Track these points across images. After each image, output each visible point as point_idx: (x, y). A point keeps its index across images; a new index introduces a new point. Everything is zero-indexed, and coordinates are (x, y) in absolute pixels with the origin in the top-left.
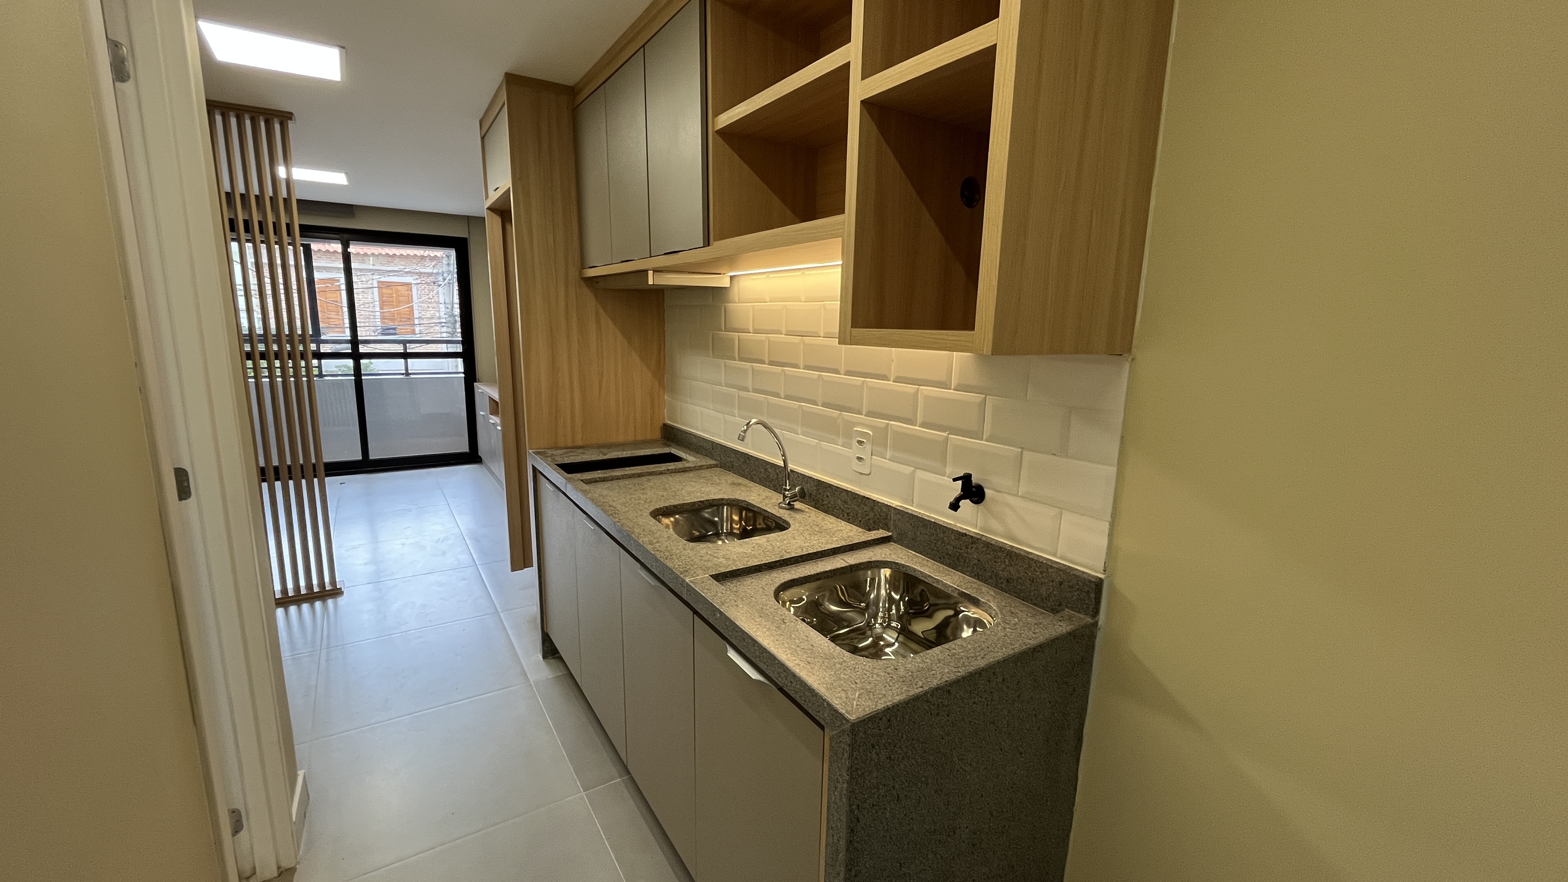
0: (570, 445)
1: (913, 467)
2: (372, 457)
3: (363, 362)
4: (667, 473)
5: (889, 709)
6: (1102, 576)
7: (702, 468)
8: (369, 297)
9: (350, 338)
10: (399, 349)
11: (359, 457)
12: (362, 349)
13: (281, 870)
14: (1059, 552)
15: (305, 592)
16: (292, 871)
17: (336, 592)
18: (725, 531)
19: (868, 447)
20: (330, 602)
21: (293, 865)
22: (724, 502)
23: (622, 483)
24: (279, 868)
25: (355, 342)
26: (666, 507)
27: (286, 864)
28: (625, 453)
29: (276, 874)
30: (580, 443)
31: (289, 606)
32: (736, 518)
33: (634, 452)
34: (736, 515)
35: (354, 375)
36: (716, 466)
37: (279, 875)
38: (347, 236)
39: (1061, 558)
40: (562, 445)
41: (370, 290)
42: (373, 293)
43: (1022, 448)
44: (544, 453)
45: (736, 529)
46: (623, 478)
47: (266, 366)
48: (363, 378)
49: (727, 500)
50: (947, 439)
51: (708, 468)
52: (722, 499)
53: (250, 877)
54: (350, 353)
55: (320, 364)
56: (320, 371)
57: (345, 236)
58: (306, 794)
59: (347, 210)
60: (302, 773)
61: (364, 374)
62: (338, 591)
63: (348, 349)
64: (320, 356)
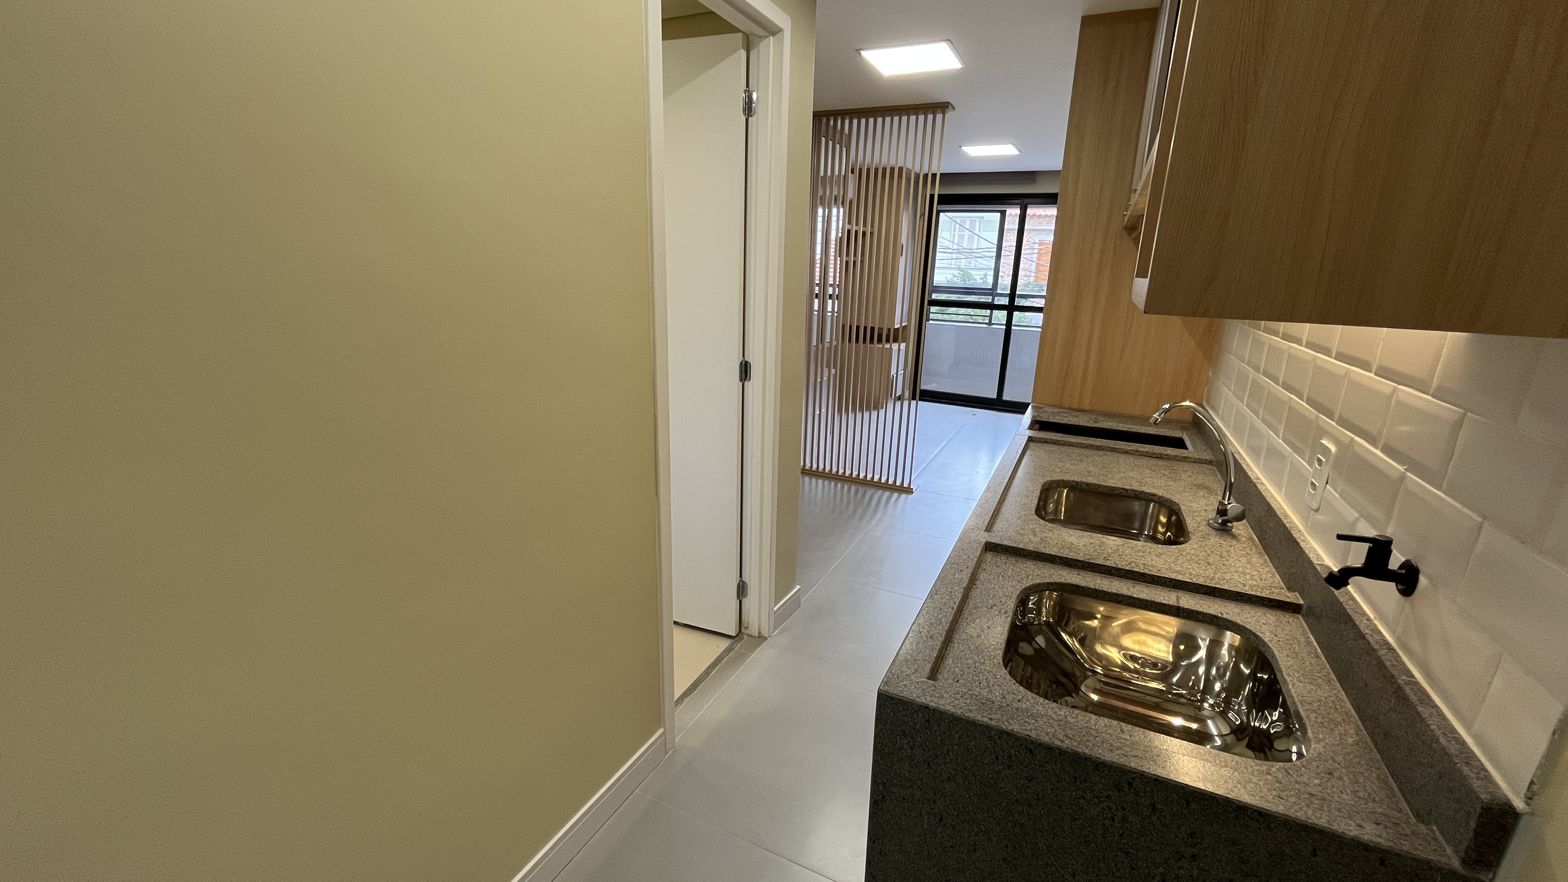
0: (1075, 405)
1: (1358, 512)
2: (1004, 397)
4: (1133, 454)
5: (928, 708)
6: (1519, 804)
7: (1188, 460)
9: (1009, 292)
11: (993, 395)
12: (1019, 302)
14: (1476, 726)
15: (899, 485)
16: (765, 638)
17: (909, 491)
18: (1146, 533)
19: (1326, 470)
20: (904, 496)
22: (1156, 498)
23: (1070, 450)
24: (761, 632)
25: (1012, 296)
26: (1076, 482)
27: (765, 633)
28: (1121, 425)
29: (758, 635)
30: (1086, 407)
31: (878, 490)
32: (1163, 519)
33: (1132, 426)
34: (1164, 517)
35: (1006, 325)
36: (1210, 463)
37: (760, 636)
39: (1477, 738)
40: (1067, 406)
43: (1484, 518)
44: (1041, 408)
45: (1161, 533)
46: (1078, 447)
48: (1013, 328)
49: (1160, 497)
50: (1403, 477)
51: (1195, 462)
52: (1155, 495)
53: (746, 628)
54: (1006, 305)
55: (991, 314)
56: (990, 320)
57: (1026, 200)
58: (795, 602)
59: (1030, 176)
60: (798, 587)
61: (1015, 325)
62: (911, 490)
63: (1005, 301)
64: (992, 307)
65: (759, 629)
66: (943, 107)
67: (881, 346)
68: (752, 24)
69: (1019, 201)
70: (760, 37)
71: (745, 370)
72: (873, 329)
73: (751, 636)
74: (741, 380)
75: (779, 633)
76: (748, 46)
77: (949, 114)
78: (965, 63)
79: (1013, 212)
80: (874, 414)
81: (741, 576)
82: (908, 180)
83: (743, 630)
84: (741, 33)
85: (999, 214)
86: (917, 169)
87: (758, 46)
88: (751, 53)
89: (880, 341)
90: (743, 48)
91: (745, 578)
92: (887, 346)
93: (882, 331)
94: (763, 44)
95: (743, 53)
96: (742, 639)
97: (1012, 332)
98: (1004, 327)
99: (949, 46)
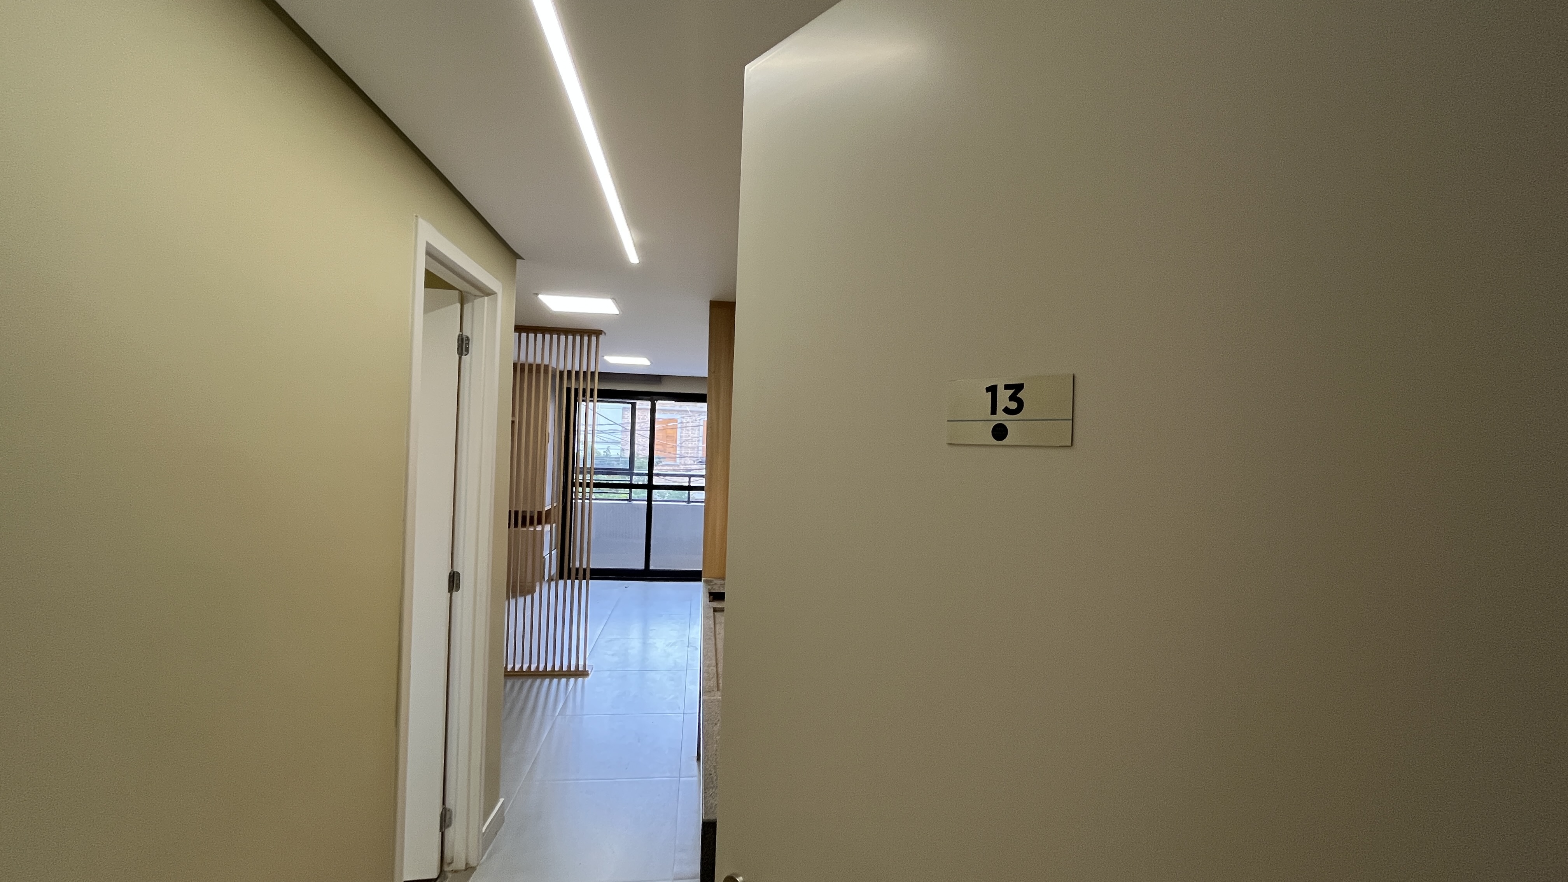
2: (652, 568)
3: (655, 492)
8: (696, 433)
9: (646, 472)
10: (684, 482)
11: (642, 566)
12: (656, 481)
13: (468, 867)
15: (574, 670)
16: (473, 869)
17: (584, 674)
20: (580, 680)
21: (474, 865)
24: (467, 864)
25: (650, 475)
27: (473, 863)
29: (464, 868)
31: (553, 679)
35: (647, 501)
37: (466, 869)
38: (653, 397)
41: (698, 428)
42: (699, 430)
47: (581, 491)
48: (653, 503)
53: (450, 864)
54: (646, 484)
55: (631, 491)
56: (630, 497)
57: (655, 397)
58: (500, 819)
59: (657, 379)
60: (502, 800)
61: (654, 501)
62: (586, 673)
63: (644, 480)
64: (631, 486)
65: (466, 860)
66: (598, 333)
67: (525, 529)
68: (467, 285)
69: (649, 397)
70: (475, 296)
71: (454, 581)
72: (516, 513)
73: (456, 871)
74: (449, 592)
75: (489, 858)
76: (463, 300)
77: (601, 337)
78: (622, 311)
79: (643, 406)
80: (521, 600)
81: (444, 803)
82: (554, 376)
83: (446, 868)
84: (457, 291)
85: (630, 406)
86: (561, 367)
87: (473, 301)
88: (466, 306)
89: (524, 524)
90: (459, 303)
91: (450, 804)
92: (539, 528)
93: (526, 514)
94: (477, 301)
95: (459, 306)
96: (446, 878)
97: (653, 507)
98: (646, 503)
99: (614, 302)
